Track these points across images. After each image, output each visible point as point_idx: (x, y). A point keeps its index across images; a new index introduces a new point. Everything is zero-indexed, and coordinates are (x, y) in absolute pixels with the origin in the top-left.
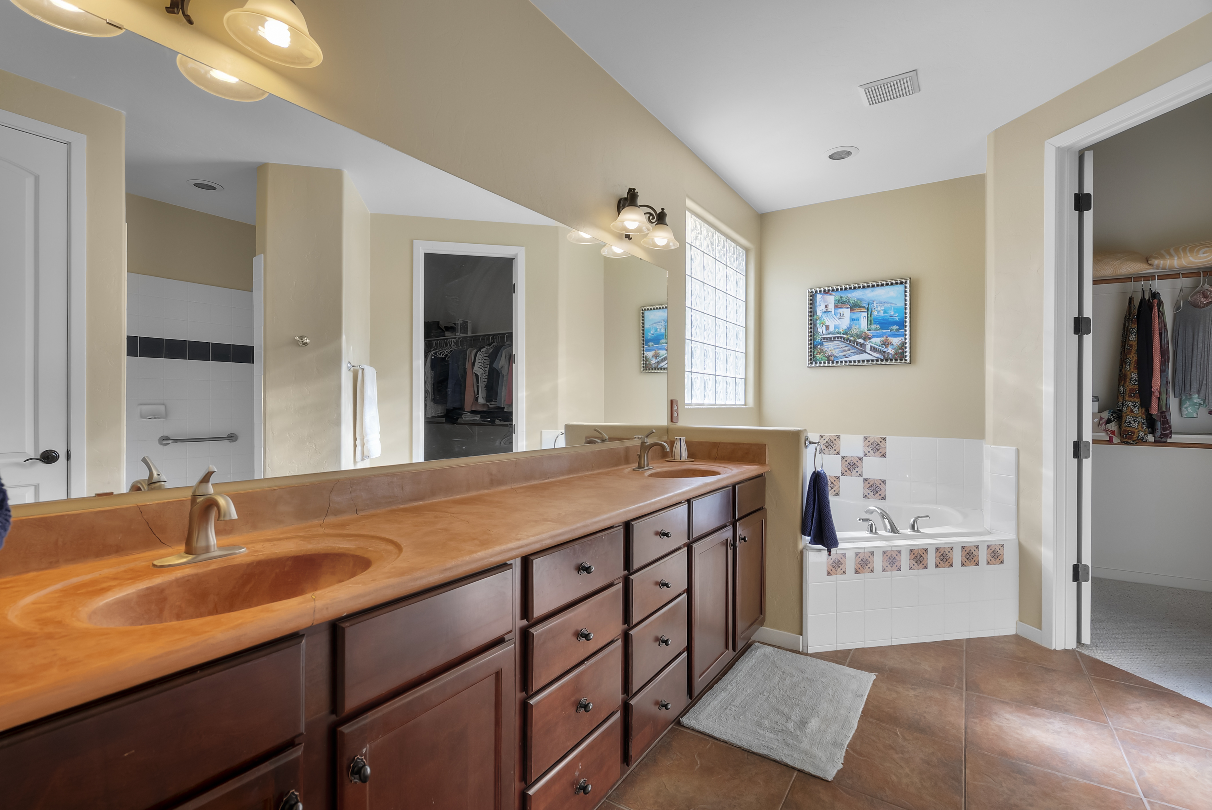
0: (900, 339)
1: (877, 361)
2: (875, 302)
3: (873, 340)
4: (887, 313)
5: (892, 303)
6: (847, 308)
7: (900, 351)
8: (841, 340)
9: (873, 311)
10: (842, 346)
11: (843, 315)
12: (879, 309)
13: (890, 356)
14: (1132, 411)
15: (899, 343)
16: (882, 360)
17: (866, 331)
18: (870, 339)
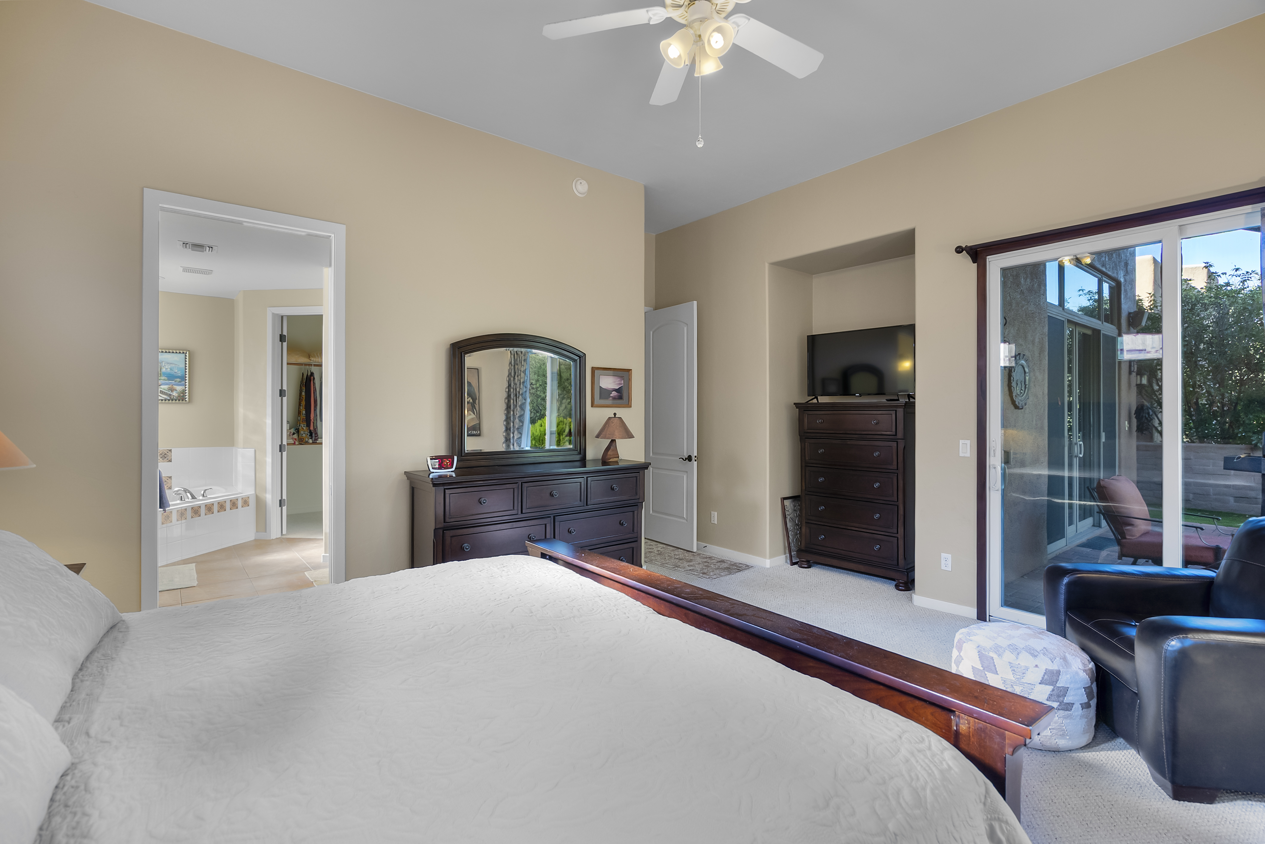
0: (182, 387)
1: (165, 400)
2: (163, 362)
3: (161, 386)
4: (172, 370)
5: (176, 365)
7: (182, 395)
9: (162, 367)
12: (167, 367)
13: (174, 398)
14: (303, 429)
15: (181, 389)
16: (169, 400)
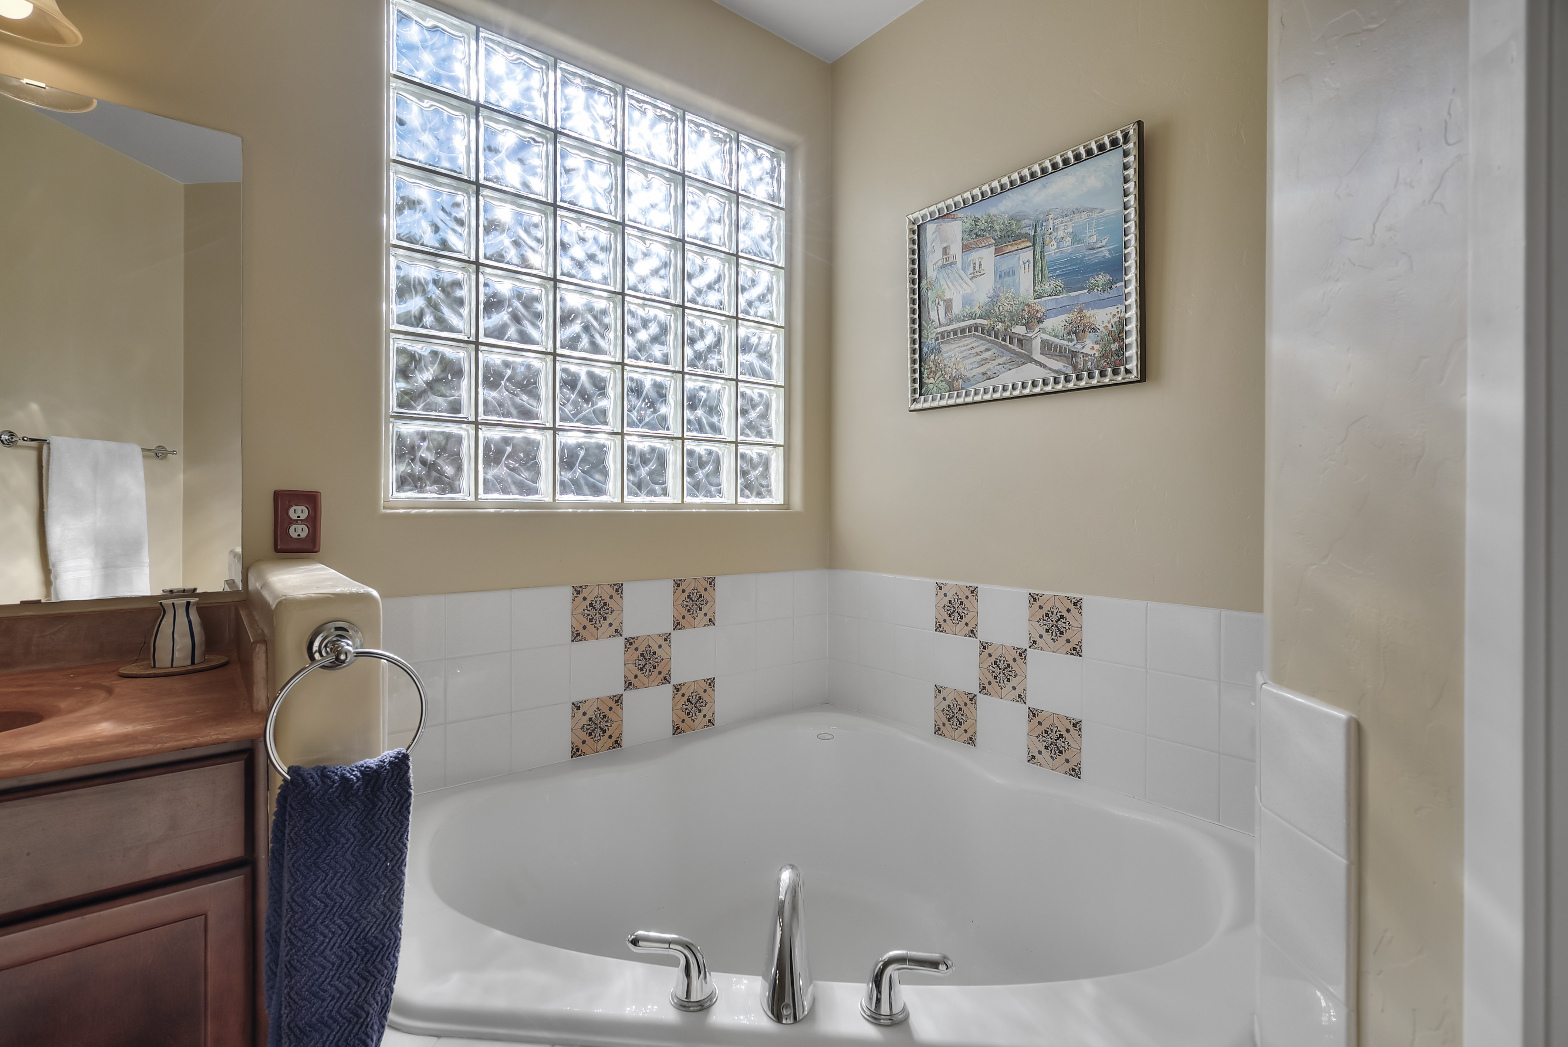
0: (1111, 309)
1: (1057, 380)
2: (1052, 216)
3: (1048, 323)
5: (1092, 210)
6: (989, 246)
8: (977, 333)
9: (1048, 241)
10: (978, 350)
11: (980, 265)
12: (1061, 234)
13: (1088, 364)
15: (1112, 322)
16: (1069, 377)
17: (1031, 301)
18: (1040, 321)
